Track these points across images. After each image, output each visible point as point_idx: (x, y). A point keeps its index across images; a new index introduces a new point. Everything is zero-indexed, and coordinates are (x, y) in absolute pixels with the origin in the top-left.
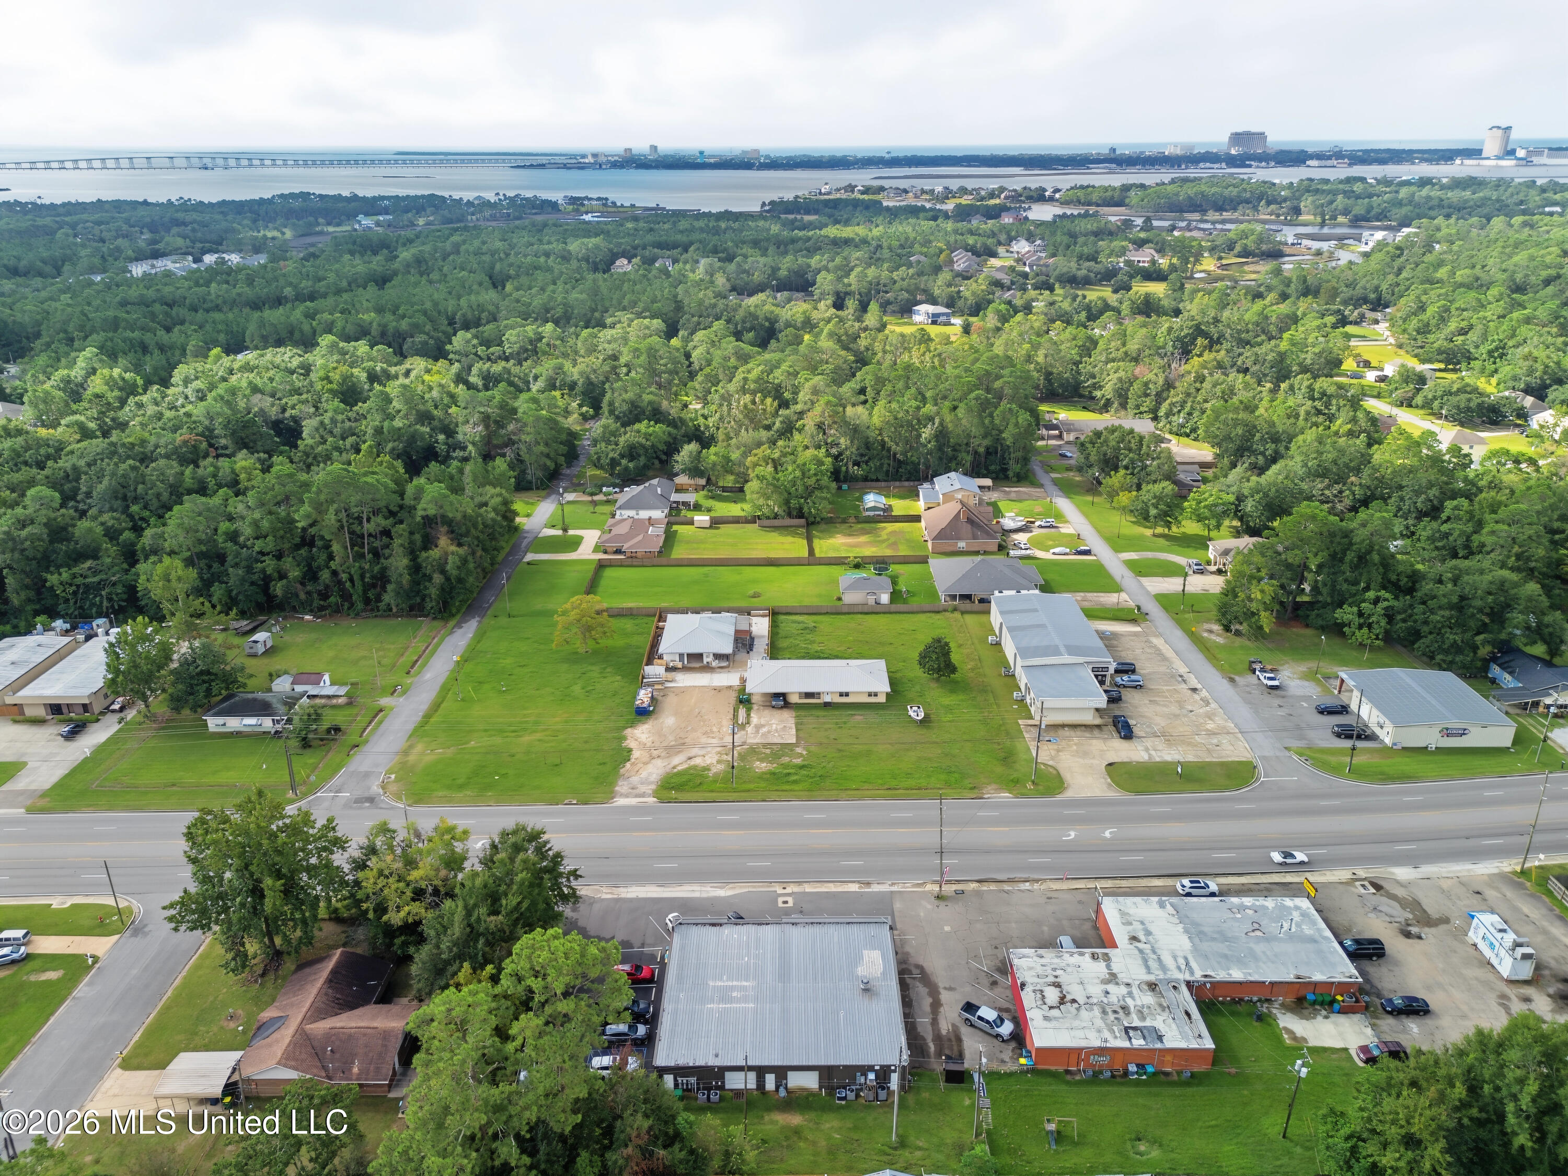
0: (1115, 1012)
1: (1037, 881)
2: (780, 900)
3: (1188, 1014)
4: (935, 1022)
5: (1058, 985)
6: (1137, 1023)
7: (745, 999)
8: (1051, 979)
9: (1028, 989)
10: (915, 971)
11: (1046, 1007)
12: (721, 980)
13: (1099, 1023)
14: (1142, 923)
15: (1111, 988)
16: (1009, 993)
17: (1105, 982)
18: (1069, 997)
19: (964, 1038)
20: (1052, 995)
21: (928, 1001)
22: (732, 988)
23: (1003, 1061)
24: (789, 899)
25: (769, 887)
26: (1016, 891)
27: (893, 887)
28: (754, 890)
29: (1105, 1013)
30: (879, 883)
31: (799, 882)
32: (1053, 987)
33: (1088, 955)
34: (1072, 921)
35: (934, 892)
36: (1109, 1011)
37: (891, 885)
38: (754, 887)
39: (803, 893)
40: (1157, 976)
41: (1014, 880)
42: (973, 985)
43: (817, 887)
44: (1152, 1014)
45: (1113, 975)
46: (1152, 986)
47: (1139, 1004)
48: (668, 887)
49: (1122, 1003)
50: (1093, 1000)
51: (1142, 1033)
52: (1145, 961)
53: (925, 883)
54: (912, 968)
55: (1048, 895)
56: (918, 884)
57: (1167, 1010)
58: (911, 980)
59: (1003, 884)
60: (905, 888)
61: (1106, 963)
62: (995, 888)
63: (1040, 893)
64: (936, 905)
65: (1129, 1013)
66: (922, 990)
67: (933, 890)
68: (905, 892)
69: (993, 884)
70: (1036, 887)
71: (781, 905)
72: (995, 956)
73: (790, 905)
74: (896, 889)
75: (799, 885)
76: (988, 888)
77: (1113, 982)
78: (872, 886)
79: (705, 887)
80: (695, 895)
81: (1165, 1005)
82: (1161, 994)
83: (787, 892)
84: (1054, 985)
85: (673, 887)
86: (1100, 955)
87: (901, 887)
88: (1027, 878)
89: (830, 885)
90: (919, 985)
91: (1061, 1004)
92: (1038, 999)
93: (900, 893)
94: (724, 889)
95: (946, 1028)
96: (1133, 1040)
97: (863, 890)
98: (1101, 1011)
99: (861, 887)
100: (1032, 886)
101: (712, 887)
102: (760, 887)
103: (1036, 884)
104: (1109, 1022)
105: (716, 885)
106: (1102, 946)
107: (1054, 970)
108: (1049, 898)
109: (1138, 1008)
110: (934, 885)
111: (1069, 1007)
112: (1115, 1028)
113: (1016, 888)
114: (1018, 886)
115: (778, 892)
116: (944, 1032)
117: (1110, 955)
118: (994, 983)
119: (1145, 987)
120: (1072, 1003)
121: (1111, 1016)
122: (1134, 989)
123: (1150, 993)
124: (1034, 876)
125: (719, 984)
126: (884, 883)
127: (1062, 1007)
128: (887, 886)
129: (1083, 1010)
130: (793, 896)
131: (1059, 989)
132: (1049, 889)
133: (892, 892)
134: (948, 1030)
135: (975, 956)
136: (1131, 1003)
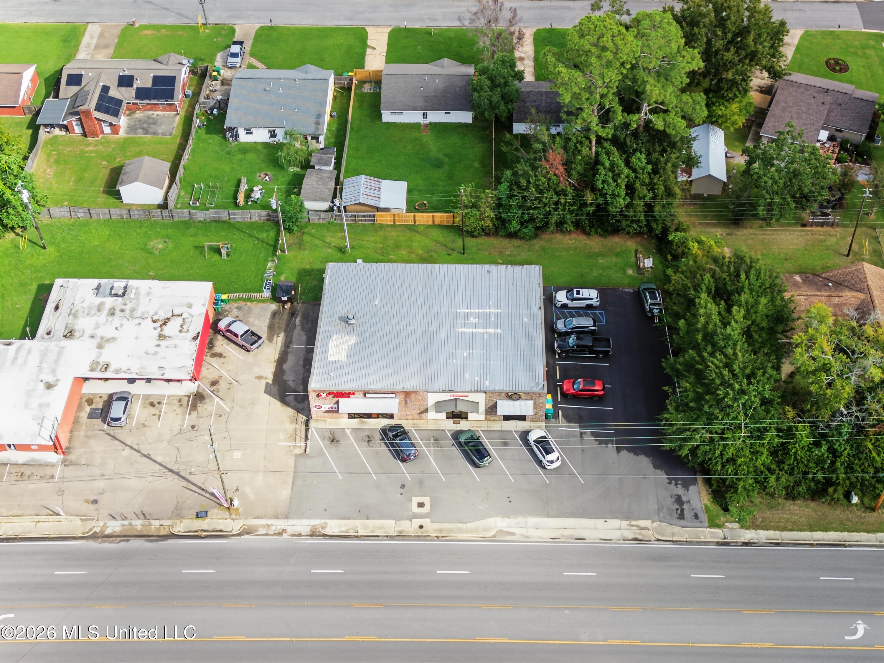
0: (122, 311)
1: (94, 537)
2: (426, 510)
3: (57, 308)
4: (287, 344)
6: (110, 300)
7: (466, 316)
8: (164, 343)
9: (193, 334)
10: (290, 399)
11: (184, 316)
13: (143, 301)
15: (111, 334)
17: (112, 340)
18: (158, 324)
20: (172, 328)
21: (285, 367)
22: (477, 326)
24: (415, 509)
25: (441, 531)
26: (129, 517)
27: (283, 527)
28: (460, 525)
29: (133, 310)
30: (300, 535)
31: (401, 536)
32: (167, 335)
33: (112, 368)
34: (89, 463)
35: (234, 516)
36: (127, 312)
37: (285, 531)
38: (459, 530)
39: (397, 519)
40: (57, 345)
41: (122, 539)
42: (237, 381)
43: (379, 528)
44: (90, 308)
45: (100, 346)
46: (69, 334)
47: (95, 318)
48: (570, 537)
49: (110, 319)
50: (137, 321)
51: (111, 292)
52: (56, 362)
53: (239, 535)
54: (293, 403)
55: (93, 507)
56: (248, 533)
57: (73, 312)
58: (298, 390)
59: (141, 531)
60: (269, 526)
61: (99, 360)
62: (153, 522)
63: (100, 512)
64: (237, 490)
65: (110, 309)
66: (290, 378)
67: (233, 520)
68: (270, 518)
69: (152, 531)
70: (101, 524)
71: (426, 500)
72: (199, 416)
73: (416, 500)
74: (279, 524)
75: (401, 532)
76: (162, 522)
77: (105, 339)
78: (309, 530)
79: (522, 535)
80: (532, 521)
81: (71, 317)
82: (66, 328)
83: (417, 522)
84: (165, 337)
85: (563, 536)
86: (99, 369)
87: (273, 528)
88: (104, 542)
89: (362, 532)
90: (291, 384)
91: (169, 319)
92: (188, 324)
93: (277, 517)
94: (497, 529)
95: (279, 340)
96: (124, 285)
97: (322, 521)
98: (135, 312)
99: (323, 528)
100: (105, 526)
101: (513, 534)
102: (451, 531)
103: (98, 530)
104: (134, 302)
105: (509, 538)
106: (84, 399)
107: (156, 353)
108: (95, 502)
109: (99, 314)
110: (230, 529)
111: (162, 315)
112: (132, 296)
113: (126, 522)
114: (123, 525)
115: (428, 520)
116: (282, 335)
117: (89, 369)
118: (214, 383)
119: (77, 334)
120: (158, 320)
121: (128, 308)
122: (88, 333)
123: (76, 328)
124: (92, 544)
125: (492, 331)
126: (293, 535)
127: (169, 315)
128: (290, 530)
129: (151, 314)
130: (411, 514)
131: (163, 333)
132: (86, 520)
133: (287, 517)
134: (278, 336)
135: (220, 416)
136: (103, 317)
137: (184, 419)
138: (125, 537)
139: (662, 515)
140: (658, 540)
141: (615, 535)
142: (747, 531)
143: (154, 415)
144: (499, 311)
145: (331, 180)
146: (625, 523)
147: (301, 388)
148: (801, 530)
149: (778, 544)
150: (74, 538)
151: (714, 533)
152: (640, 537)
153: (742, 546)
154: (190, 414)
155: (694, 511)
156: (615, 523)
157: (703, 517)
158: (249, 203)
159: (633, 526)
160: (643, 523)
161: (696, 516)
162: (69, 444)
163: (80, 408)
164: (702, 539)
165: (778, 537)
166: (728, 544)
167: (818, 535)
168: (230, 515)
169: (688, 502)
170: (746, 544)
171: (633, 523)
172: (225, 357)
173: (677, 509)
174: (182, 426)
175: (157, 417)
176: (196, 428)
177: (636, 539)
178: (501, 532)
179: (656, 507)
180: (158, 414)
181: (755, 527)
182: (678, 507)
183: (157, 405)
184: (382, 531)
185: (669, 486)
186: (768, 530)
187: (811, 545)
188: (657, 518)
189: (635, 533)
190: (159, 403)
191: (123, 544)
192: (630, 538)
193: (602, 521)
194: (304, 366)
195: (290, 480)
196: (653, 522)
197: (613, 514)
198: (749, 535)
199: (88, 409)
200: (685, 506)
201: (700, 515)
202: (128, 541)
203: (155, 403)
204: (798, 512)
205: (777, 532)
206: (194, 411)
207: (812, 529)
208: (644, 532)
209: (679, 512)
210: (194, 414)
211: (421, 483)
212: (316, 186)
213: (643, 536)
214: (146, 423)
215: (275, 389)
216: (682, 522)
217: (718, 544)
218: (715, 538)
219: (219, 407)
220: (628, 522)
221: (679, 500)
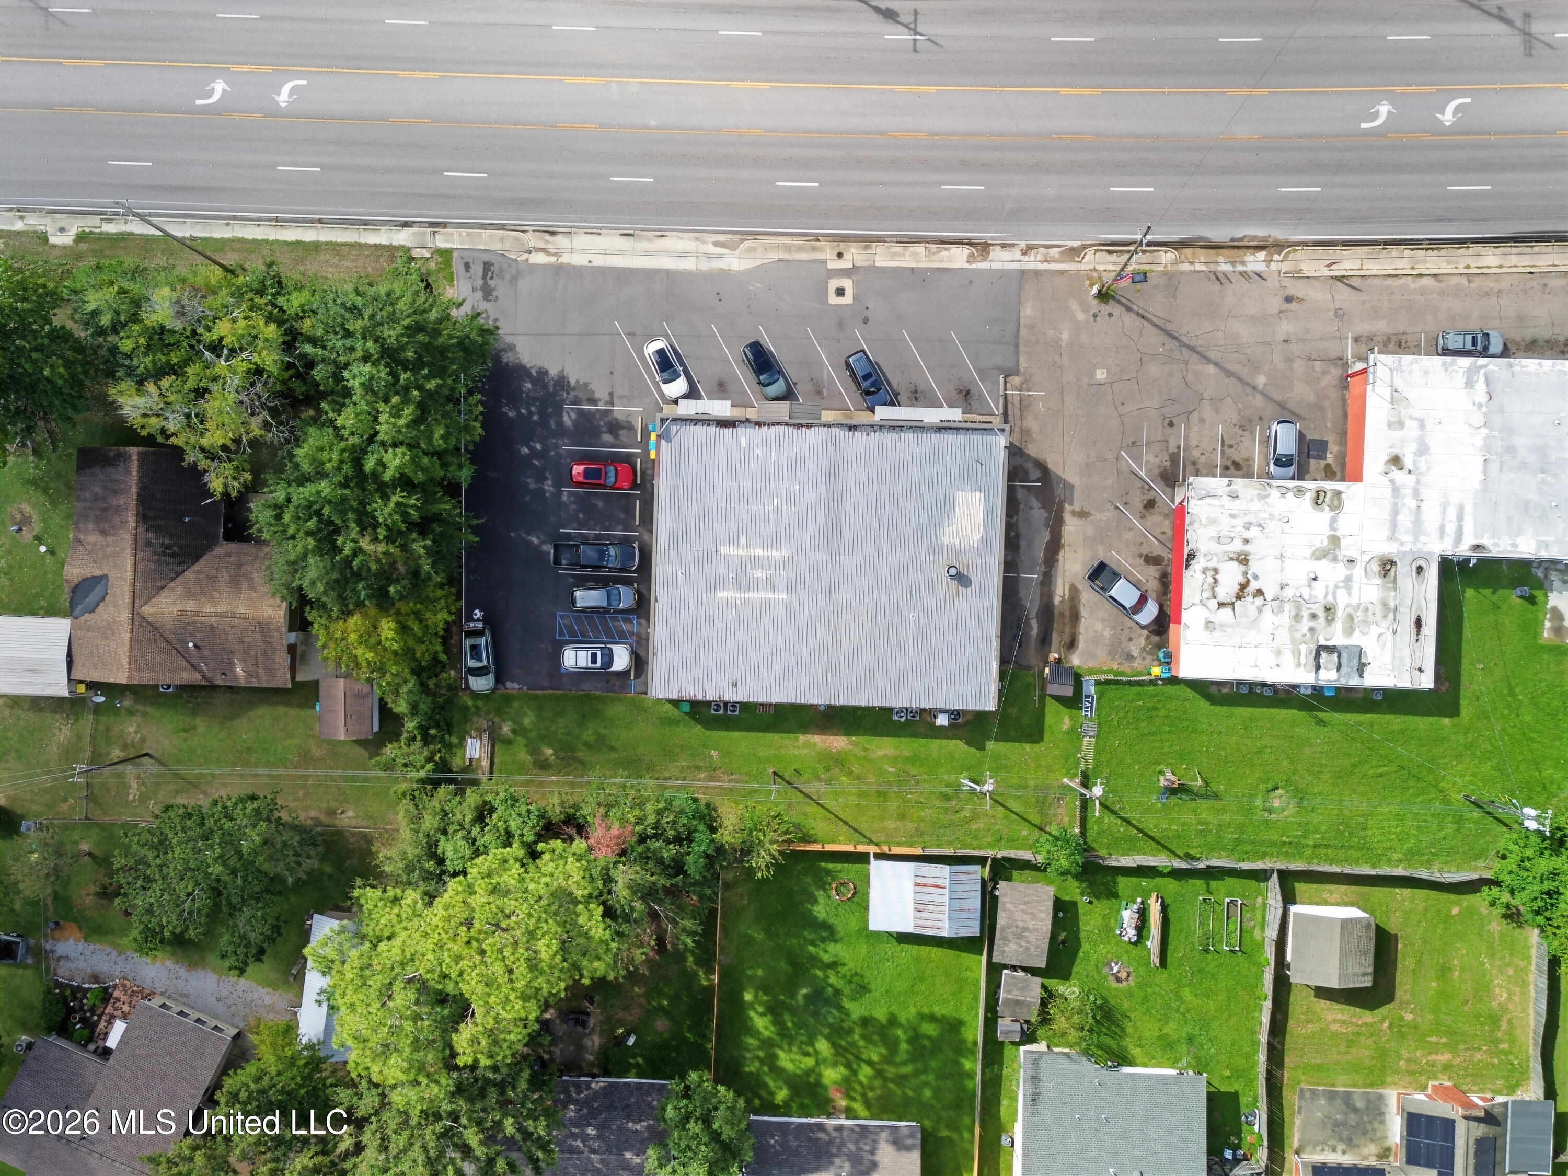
0: (1314, 616)
1: (1279, 246)
2: (834, 284)
3: (1418, 623)
4: (1047, 580)
5: (1243, 559)
6: (1338, 640)
7: (771, 584)
8: (1237, 546)
9: (1197, 565)
10: (1035, 474)
11: (1213, 604)
12: (738, 544)
13: (1284, 637)
14: (1422, 425)
15: (1323, 568)
16: (1167, 525)
17: (1320, 555)
18: (1254, 585)
19: (1084, 612)
20: (1230, 576)
21: (1046, 536)
22: (756, 563)
23: (1130, 657)
24: (848, 284)
25: (814, 249)
26: (1239, 276)
27: (1026, 258)
28: (787, 256)
29: (1297, 618)
30: (1003, 246)
31: (867, 241)
32: (1235, 564)
33: (1309, 496)
34: (1310, 363)
35: (1095, 275)
36: (1305, 614)
37: (1024, 253)
38: (788, 249)
39: (873, 269)
40: (1402, 544)
41: (1241, 243)
42: (1117, 508)
43: (896, 254)
44: (1365, 622)
45: (1335, 540)
46: (1387, 565)
47: (1354, 601)
48: (640, 238)
49: (1330, 598)
50: (1289, 593)
51: (1339, 657)
52: (1395, 512)
53: (1085, 247)
54: (1029, 466)
55: (1291, 291)
56: (1072, 249)
57: (1391, 615)
58: (1025, 491)
59: (1218, 255)
60: (1046, 261)
61: (1332, 514)
62: (1203, 268)
63: (1278, 285)
64: (1095, 316)
65: (1333, 620)
66: (1037, 513)
67: (1095, 270)
68: (1045, 271)
69: (1202, 255)
70: (1273, 266)
71: (833, 299)
72: (1165, 444)
73: (848, 299)
74: (1032, 263)
75: (866, 248)
76: (1190, 268)
77: (1330, 556)
78: (992, 254)
79: (704, 242)
80: (689, 264)
81: (1392, 605)
82: (1395, 582)
83: (845, 264)
84: (1237, 560)
85: (649, 240)
86: (1329, 495)
87: (1039, 257)
88: (1264, 239)
89: (920, 249)
90: (1035, 503)
91: (1239, 597)
92: (1206, 586)
93: (1037, 273)
94: (737, 252)
95: (1060, 592)
96: (1322, 671)
97: (973, 266)
98: (1293, 613)
99: (971, 255)
100: (1269, 262)
101: (716, 244)
102: (800, 249)
103: (1276, 257)
104: (1298, 635)
105: (722, 238)
106: (1338, 475)
107: (1247, 526)
108: (1289, 299)
109: (1349, 610)
110: (1098, 254)
111: (1249, 604)
112: (1303, 648)
113: (1240, 268)
114: (1243, 263)
115: (831, 266)
116: (1057, 600)
117: (1344, 496)
118: (1150, 504)
119: (1375, 567)
120: (1255, 596)
121: (1305, 624)
122: (1358, 571)
123: (1378, 581)
124: (1278, 233)
125: (734, 551)
126: (1013, 245)
127: (1238, 604)
128: (1017, 255)
129: (1267, 610)
130: (854, 277)
131: (1243, 568)
132: (1296, 272)
133: (1023, 272)
134: (1063, 597)
135: (1134, 443)
136: (1342, 601)
137: (1186, 437)
138: (1237, 246)
139: (514, 271)
140: (523, 231)
141: (581, 240)
142: (402, 243)
143: (1231, 446)
144: (721, 595)
145: (1002, 929)
146: (565, 259)
147: (1020, 494)
148: (331, 243)
149: (366, 223)
150: (1305, 244)
151: (447, 241)
152: (547, 237)
153: (414, 222)
154: (1179, 447)
155: (468, 275)
156: (578, 260)
157: (457, 267)
158: (1139, 900)
159: (555, 254)
160: (538, 259)
161: (467, 266)
162: (1344, 395)
163: (1342, 459)
164: (464, 232)
165: (363, 233)
166: (432, 225)
167: (309, 235)
168: (1100, 277)
169: (474, 290)
170: (406, 225)
171: (553, 259)
172: (1141, 556)
173: (492, 278)
174: (1188, 427)
175: (1227, 442)
176: (1167, 421)
177: (552, 233)
178: (732, 246)
179: (520, 283)
180: (1226, 448)
181: (391, 250)
182: (490, 282)
183: (1229, 463)
184: (893, 250)
185: (497, 316)
186: (375, 245)
187: (320, 221)
188: (521, 267)
189: (553, 243)
190: (1227, 468)
191: (1239, 234)
192: (560, 237)
193: (595, 263)
194: (1018, 536)
195: (1023, 331)
196: (527, 260)
197: (577, 272)
198: (402, 238)
199: (1330, 458)
200: (480, 282)
201: (461, 268)
202: (1233, 240)
203: (1232, 468)
204: (330, 269)
205: (363, 241)
206: (1173, 453)
207: (316, 247)
208: (541, 245)
209: (490, 274)
210: (1172, 448)
211: (841, 325)
212: (1027, 917)
213: (542, 239)
214: (1240, 432)
215: (1059, 491)
216: (486, 257)
217: (444, 225)
218: (448, 234)
219: (1137, 459)
220: (561, 260)
221: (487, 292)
